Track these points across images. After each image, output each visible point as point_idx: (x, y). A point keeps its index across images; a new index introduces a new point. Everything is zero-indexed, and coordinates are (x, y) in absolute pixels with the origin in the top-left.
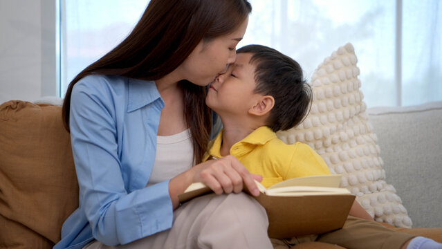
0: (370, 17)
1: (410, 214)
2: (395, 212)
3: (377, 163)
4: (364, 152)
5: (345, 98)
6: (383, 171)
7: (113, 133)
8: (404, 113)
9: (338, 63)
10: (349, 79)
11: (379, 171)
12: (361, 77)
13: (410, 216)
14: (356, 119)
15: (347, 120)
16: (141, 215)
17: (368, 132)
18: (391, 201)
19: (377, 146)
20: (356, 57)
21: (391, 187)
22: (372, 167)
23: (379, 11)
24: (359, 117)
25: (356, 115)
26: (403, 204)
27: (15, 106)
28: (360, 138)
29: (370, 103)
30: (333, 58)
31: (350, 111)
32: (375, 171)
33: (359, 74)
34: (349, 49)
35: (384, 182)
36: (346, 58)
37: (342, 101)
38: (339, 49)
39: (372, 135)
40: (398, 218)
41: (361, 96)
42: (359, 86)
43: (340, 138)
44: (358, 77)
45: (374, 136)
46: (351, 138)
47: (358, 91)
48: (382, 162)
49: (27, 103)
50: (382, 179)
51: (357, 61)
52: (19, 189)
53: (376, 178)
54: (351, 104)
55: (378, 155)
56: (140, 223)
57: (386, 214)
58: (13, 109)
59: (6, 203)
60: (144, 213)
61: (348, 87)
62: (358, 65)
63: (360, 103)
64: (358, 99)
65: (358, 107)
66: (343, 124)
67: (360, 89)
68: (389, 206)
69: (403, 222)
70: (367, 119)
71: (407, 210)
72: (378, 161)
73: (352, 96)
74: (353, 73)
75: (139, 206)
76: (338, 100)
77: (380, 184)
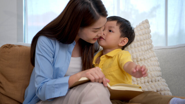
0: (154, 9)
1: (171, 91)
2: (165, 90)
3: (159, 69)
4: (153, 64)
5: (145, 42)
6: (161, 73)
7: (53, 54)
8: (168, 49)
9: (142, 27)
10: (146, 34)
11: (159, 72)
12: (151, 34)
13: (171, 92)
14: (150, 51)
15: (146, 51)
16: (55, 88)
17: (155, 56)
18: (164, 86)
19: (158, 62)
20: (149, 25)
21: (164, 80)
22: (156, 71)
23: (158, 6)
24: (151, 50)
25: (149, 49)
26: (168, 87)
27: (8, 46)
28: (152, 59)
29: (154, 44)
30: (140, 25)
31: (147, 47)
32: (158, 73)
33: (150, 32)
34: (147, 22)
35: (161, 77)
36: (145, 25)
37: (144, 43)
38: (143, 22)
39: (156, 58)
40: (166, 92)
41: (152, 42)
42: (151, 37)
43: (144, 58)
44: (150, 33)
45: (157, 58)
46: (148, 58)
47: (150, 39)
48: (160, 69)
49: (13, 45)
50: (160, 76)
51: (150, 27)
52: (9, 81)
53: (158, 75)
54: (147, 44)
55: (159, 66)
56: (54, 92)
57: (161, 90)
58: (8, 48)
59: (2, 88)
60: (57, 88)
61: (146, 37)
62: (150, 28)
63: (151, 44)
64: (150, 43)
65: (150, 46)
66: (145, 52)
67: (151, 39)
68: (162, 87)
69: (168, 94)
70: (154, 51)
71: (170, 89)
72: (159, 68)
73: (148, 41)
74: (148, 31)
75: (56, 85)
76: (142, 43)
77: (159, 78)
